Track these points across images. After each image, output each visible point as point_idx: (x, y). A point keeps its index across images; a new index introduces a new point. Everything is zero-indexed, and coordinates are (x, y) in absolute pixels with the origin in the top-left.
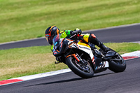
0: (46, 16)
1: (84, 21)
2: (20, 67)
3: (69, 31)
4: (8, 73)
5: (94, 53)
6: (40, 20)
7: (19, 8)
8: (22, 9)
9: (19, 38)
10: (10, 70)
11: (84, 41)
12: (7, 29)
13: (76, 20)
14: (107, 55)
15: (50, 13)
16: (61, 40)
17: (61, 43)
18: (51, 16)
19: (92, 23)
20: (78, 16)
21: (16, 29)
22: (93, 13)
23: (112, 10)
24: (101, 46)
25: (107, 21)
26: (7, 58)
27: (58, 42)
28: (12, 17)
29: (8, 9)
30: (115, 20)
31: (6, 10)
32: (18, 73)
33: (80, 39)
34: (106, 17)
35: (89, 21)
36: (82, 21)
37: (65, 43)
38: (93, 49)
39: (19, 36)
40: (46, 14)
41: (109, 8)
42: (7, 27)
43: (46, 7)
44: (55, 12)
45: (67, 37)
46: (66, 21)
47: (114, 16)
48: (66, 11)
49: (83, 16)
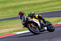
0: (27, 6)
1: (44, 8)
2: (16, 28)
3: (29, 13)
4: (10, 31)
5: (40, 23)
6: (25, 7)
7: (15, 2)
8: (17, 2)
9: (15, 15)
10: (12, 29)
11: (36, 18)
12: (10, 11)
13: (41, 7)
14: (46, 24)
15: (29, 4)
16: (26, 17)
17: (25, 19)
18: (29, 5)
19: (47, 9)
20: (41, 5)
21: (14, 11)
22: (48, 4)
23: (56, 3)
24: (43, 20)
25: (54, 8)
26: (10, 24)
27: (24, 18)
28: (13, 6)
29: (11, 2)
30: (57, 7)
31: (10, 3)
32: (15, 31)
33: (34, 17)
34: (53, 6)
35: (46, 8)
36: (43, 8)
37: (27, 19)
38: (40, 21)
39: (15, 14)
40: (27, 5)
41: (55, 2)
42: (10, 10)
43: (27, 1)
44: (31, 4)
45: (28, 16)
46: (36, 8)
47: (57, 6)
48: (36, 3)
49: (43, 6)
